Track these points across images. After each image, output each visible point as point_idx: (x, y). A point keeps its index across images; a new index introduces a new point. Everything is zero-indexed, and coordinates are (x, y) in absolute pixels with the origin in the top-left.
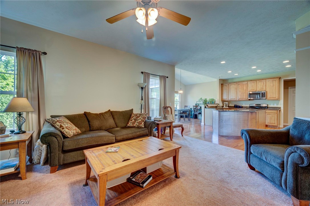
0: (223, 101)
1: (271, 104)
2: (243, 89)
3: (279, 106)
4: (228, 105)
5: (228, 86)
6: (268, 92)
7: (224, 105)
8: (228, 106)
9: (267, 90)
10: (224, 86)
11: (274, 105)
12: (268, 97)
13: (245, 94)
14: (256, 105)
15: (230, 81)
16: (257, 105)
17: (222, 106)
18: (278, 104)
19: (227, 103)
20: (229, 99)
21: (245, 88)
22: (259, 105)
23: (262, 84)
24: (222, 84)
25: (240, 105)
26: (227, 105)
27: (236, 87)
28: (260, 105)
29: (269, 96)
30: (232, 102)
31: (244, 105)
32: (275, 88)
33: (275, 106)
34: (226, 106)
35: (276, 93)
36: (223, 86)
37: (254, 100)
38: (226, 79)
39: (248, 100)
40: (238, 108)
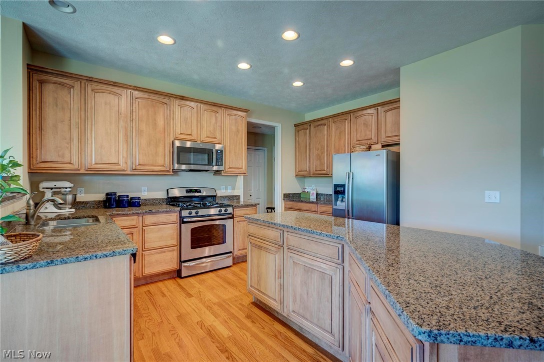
1: (222, 187)
2: (155, 124)
3: (235, 193)
6: (226, 148)
8: (75, 204)
11: (226, 189)
12: (226, 167)
13: (160, 150)
14: (188, 191)
15: (74, 67)
16: (190, 191)
19: (66, 185)
20: (86, 165)
21: (161, 122)
22: (196, 191)
23: (214, 120)
25: (131, 195)
26: (68, 197)
28: (200, 191)
29: (229, 161)
30: (87, 178)
31: (144, 195)
33: (229, 192)
34: (58, 203)
35: (242, 156)
37: (178, 175)
38: (57, 46)
39: (171, 173)
40: (124, 207)
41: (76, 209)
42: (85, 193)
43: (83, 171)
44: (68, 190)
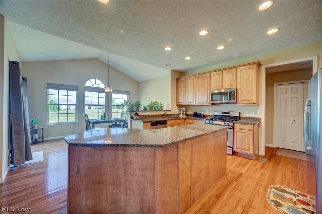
0: (180, 106)
1: (246, 112)
2: (205, 86)
3: (257, 116)
4: (186, 113)
5: (184, 82)
6: (239, 90)
7: (181, 113)
8: (187, 115)
9: (237, 88)
10: (180, 82)
11: (249, 113)
12: (239, 100)
13: (206, 95)
14: (223, 113)
16: (225, 113)
17: (178, 114)
18: (255, 113)
19: (184, 109)
20: (186, 103)
21: (206, 84)
22: (228, 113)
23: (231, 76)
24: (177, 79)
25: (202, 113)
26: (184, 112)
27: (194, 84)
28: (229, 113)
29: (242, 97)
31: (206, 113)
32: (251, 83)
33: (252, 115)
34: (183, 114)
35: (252, 93)
36: (178, 82)
37: (220, 105)
38: (182, 70)
39: (211, 104)
40: (198, 117)
41: (187, 116)
42: (191, 112)
43: (186, 105)
44: (185, 110)
